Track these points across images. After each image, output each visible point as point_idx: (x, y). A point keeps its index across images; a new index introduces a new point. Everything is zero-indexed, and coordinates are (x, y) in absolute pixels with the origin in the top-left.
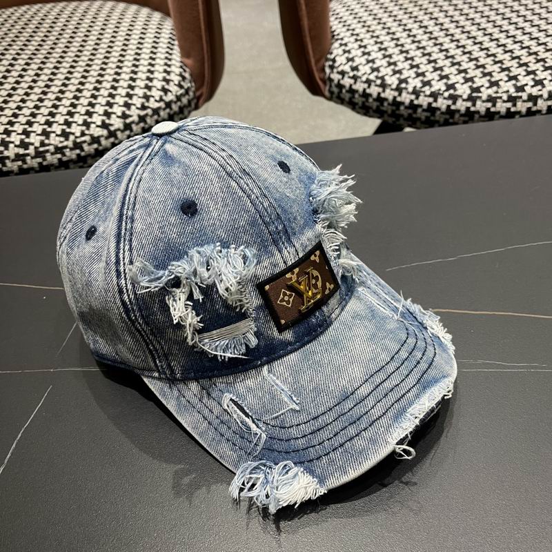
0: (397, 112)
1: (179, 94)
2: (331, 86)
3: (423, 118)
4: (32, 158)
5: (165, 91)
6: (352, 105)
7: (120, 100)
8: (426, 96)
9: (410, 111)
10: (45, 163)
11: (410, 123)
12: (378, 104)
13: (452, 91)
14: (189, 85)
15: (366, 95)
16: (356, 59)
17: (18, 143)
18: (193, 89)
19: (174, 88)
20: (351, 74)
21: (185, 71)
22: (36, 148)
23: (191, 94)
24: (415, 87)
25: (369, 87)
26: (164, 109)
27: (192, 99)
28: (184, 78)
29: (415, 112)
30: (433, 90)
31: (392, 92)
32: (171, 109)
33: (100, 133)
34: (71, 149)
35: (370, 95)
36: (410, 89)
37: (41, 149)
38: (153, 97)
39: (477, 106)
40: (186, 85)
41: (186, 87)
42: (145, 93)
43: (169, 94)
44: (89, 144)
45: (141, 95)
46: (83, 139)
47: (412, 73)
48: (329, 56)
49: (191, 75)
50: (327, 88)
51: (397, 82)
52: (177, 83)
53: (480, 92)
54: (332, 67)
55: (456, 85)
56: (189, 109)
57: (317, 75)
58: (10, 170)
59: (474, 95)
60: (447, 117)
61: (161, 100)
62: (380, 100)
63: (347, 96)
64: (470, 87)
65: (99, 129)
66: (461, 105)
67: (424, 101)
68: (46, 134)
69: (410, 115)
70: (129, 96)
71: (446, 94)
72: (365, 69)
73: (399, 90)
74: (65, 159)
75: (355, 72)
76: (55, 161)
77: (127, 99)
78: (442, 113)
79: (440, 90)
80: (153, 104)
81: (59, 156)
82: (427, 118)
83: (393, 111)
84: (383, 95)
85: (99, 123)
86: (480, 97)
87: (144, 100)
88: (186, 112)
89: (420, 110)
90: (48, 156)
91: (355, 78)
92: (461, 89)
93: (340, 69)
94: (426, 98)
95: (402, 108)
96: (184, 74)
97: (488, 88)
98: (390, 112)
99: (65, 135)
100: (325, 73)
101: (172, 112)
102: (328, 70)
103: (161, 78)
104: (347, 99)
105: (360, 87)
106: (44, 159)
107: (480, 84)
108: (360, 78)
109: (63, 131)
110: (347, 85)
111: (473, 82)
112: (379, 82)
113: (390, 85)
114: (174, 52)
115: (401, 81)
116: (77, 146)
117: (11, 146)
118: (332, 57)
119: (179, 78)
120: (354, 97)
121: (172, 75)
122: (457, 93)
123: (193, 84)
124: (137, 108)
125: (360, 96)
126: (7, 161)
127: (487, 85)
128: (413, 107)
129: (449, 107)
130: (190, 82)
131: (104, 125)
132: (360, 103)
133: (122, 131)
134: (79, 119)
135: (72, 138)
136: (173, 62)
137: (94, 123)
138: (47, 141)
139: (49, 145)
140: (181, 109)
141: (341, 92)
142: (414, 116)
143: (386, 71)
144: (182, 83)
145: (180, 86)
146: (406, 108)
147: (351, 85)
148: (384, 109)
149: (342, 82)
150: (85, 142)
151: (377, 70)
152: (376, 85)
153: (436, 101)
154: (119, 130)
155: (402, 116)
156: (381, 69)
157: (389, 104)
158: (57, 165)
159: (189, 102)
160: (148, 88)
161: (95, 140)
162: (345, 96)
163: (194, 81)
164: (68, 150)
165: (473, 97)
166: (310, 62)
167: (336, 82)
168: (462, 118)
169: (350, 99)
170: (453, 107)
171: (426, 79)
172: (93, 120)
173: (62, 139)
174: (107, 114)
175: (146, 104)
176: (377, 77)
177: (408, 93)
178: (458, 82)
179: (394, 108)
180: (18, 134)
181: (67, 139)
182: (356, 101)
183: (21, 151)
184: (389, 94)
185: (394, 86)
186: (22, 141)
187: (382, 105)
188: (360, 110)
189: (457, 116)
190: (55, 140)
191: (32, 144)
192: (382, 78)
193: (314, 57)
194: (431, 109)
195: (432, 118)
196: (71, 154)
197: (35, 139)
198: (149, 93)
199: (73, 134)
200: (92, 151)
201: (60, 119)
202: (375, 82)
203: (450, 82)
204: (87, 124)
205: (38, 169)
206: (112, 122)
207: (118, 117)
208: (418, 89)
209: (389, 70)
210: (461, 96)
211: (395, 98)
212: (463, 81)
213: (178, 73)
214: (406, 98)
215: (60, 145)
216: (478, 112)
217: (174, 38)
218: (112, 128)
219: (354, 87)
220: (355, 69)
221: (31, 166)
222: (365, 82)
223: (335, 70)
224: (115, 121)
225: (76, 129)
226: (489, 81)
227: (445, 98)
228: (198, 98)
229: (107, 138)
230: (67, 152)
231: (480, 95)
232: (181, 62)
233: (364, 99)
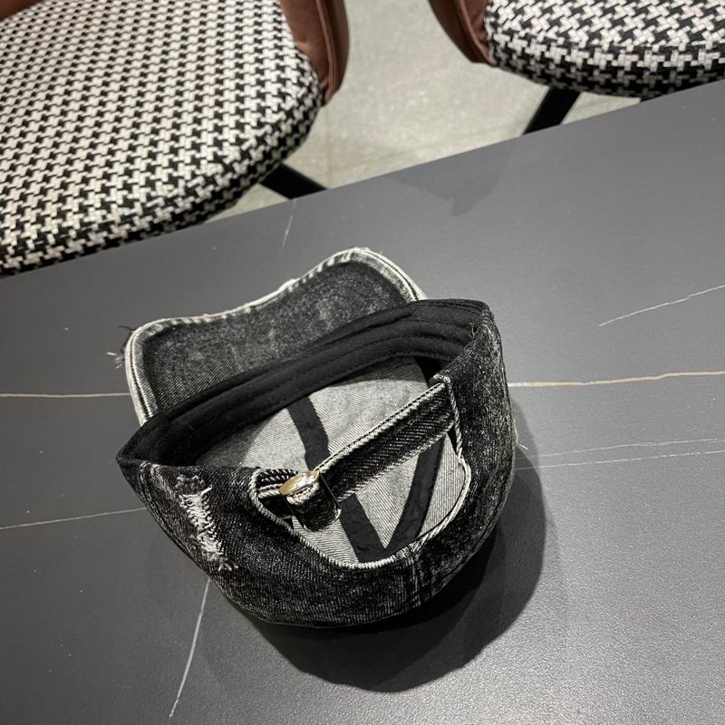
0: (590, 79)
1: (300, 95)
2: (495, 51)
3: (626, 83)
4: (141, 217)
5: (282, 95)
6: (527, 73)
7: (230, 121)
8: (627, 53)
9: (607, 76)
10: (156, 221)
11: (609, 91)
12: (563, 70)
13: (663, 43)
14: (311, 79)
15: (545, 61)
16: (526, 9)
17: (120, 202)
18: (316, 82)
19: (292, 89)
20: (522, 33)
21: (302, 60)
22: (143, 204)
23: (315, 90)
24: (612, 42)
25: (548, 49)
26: (286, 121)
27: (317, 97)
28: (302, 71)
29: (615, 76)
30: (637, 43)
31: (581, 53)
32: (293, 118)
33: (214, 170)
34: (184, 198)
35: (551, 60)
36: (606, 47)
37: (149, 205)
38: (269, 107)
39: (699, 59)
40: (307, 80)
41: (307, 83)
42: (259, 105)
43: (288, 98)
44: (204, 187)
45: (254, 108)
46: (195, 182)
47: (605, 22)
48: (489, 8)
49: (311, 63)
50: (491, 52)
51: (586, 38)
52: (295, 81)
53: (703, 39)
54: (495, 25)
55: (669, 33)
56: (315, 110)
57: (475, 37)
58: (117, 236)
59: (695, 43)
60: (660, 77)
61: (280, 109)
62: (565, 65)
63: (520, 63)
64: (688, 33)
65: (211, 165)
66: (678, 61)
67: (625, 61)
68: (150, 184)
69: (608, 80)
70: (240, 112)
71: (656, 48)
72: (540, 24)
73: (590, 49)
74: (178, 211)
75: (528, 30)
76: (168, 216)
77: (237, 117)
78: (653, 74)
79: (647, 42)
80: (271, 118)
81: (171, 209)
82: (632, 82)
83: (584, 78)
84: (568, 59)
85: (211, 158)
86: (703, 46)
87: (259, 115)
88: (311, 115)
89: (621, 73)
90: (159, 212)
91: (528, 38)
92: (676, 38)
93: (506, 27)
94: (629, 57)
95: (596, 73)
96: (301, 66)
97: (712, 32)
98: (580, 79)
99: (173, 181)
100: (487, 34)
101: (295, 123)
102: (490, 30)
103: (274, 79)
104: (520, 67)
105: (536, 50)
106: (154, 216)
107: (701, 28)
108: (535, 37)
109: (170, 176)
110: (519, 49)
111: (692, 26)
112: (561, 41)
113: (577, 44)
114: (284, 34)
115: (592, 36)
116: (190, 192)
117: (114, 206)
118: (493, 10)
119: (297, 73)
120: (529, 64)
121: (288, 70)
122: (670, 44)
123: (315, 75)
124: (253, 128)
125: (537, 62)
126: (112, 227)
127: (711, 27)
128: (611, 70)
129: (661, 64)
130: (311, 75)
131: (217, 159)
132: (539, 72)
133: (240, 162)
134: (185, 156)
135: (181, 183)
136: (286, 51)
137: (205, 158)
138: (153, 194)
139: (157, 197)
140: (306, 115)
141: (511, 58)
142: (614, 81)
143: (569, 23)
144: (302, 80)
145: (300, 84)
146: (602, 72)
147: (523, 49)
148: (572, 76)
149: (510, 45)
150: (197, 185)
151: (556, 23)
152: (559, 46)
153: (642, 58)
154: (235, 161)
155: (597, 83)
156: (563, 21)
157: (578, 70)
158: (170, 220)
159: (314, 101)
160: (261, 96)
161: (210, 180)
162: (517, 63)
163: (316, 71)
164: (180, 199)
165: (693, 47)
166: (464, 22)
167: (502, 45)
168: (680, 77)
169: (524, 66)
170: (666, 65)
171: (626, 29)
172: (203, 154)
173: (171, 187)
174: (218, 143)
175: (263, 120)
176: (558, 34)
177: (603, 52)
178: (670, 28)
179: (585, 74)
180: (119, 190)
181: (176, 186)
182: (532, 68)
183: (127, 212)
184: (577, 57)
185: (583, 45)
186: (125, 198)
187: (569, 71)
188: (539, 80)
189: (673, 75)
190: (162, 190)
191: (137, 200)
192: (565, 35)
193: (469, 14)
194: (637, 71)
195: (639, 82)
196: (184, 204)
197: (139, 194)
198: (263, 104)
199: (182, 178)
200: (209, 195)
201: (163, 160)
202: (556, 41)
203: (660, 29)
204: (196, 162)
205: (149, 230)
206: (225, 152)
207: (232, 144)
208: (615, 44)
209: (573, 22)
210: (677, 48)
211: (585, 60)
212: (677, 26)
213: (294, 66)
214: (600, 59)
215: (170, 196)
216: (702, 67)
217: (279, 11)
218: (227, 161)
219: (528, 51)
220: (527, 25)
221: (141, 228)
222: (542, 43)
223: (500, 30)
224: (228, 150)
225: (185, 171)
226: (713, 21)
227: (654, 54)
228: (323, 92)
229: (223, 175)
230: (179, 202)
231: (702, 43)
232: (296, 48)
233: (543, 66)
